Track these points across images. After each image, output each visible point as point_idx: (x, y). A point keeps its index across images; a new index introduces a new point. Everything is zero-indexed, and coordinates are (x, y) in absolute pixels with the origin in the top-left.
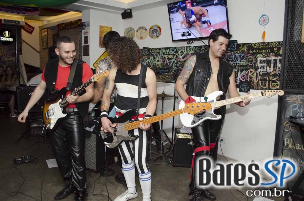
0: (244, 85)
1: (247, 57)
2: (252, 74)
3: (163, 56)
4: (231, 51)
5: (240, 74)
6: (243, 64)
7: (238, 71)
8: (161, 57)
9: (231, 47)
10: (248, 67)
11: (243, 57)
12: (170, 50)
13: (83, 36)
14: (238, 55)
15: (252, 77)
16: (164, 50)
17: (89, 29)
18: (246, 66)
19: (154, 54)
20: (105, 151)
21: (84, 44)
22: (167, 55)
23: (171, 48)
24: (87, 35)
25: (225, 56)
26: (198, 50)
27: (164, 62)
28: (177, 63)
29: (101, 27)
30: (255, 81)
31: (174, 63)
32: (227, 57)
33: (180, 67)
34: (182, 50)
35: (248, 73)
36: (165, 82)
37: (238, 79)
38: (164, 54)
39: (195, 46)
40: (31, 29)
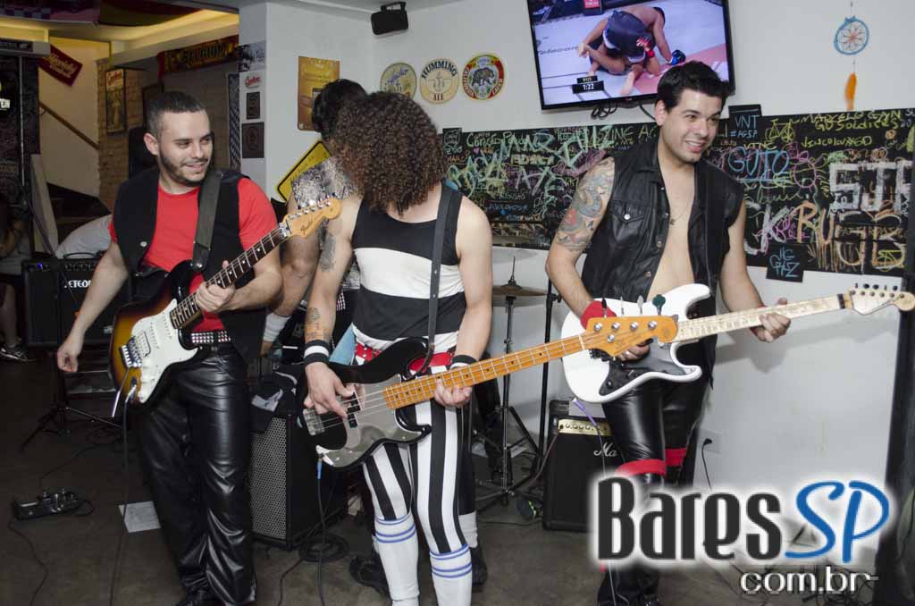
0: (783, 254)
1: (796, 161)
2: (811, 220)
3: (509, 159)
4: (741, 141)
5: (771, 218)
6: (780, 185)
7: (763, 208)
8: (503, 161)
9: (738, 129)
10: (797, 194)
11: (781, 162)
12: (536, 139)
13: (244, 92)
14: (762, 153)
15: (811, 229)
16: (514, 138)
17: (264, 67)
18: (791, 191)
19: (479, 152)
20: (319, 477)
21: (248, 118)
22: (523, 156)
23: (538, 130)
24: (255, 87)
25: (718, 157)
27: (513, 177)
28: (557, 183)
29: (302, 60)
30: (821, 241)
31: (548, 183)
32: (726, 162)
33: (567, 195)
35: (798, 216)
36: (517, 246)
37: (764, 237)
38: (515, 152)
39: (619, 126)
40: (70, 68)
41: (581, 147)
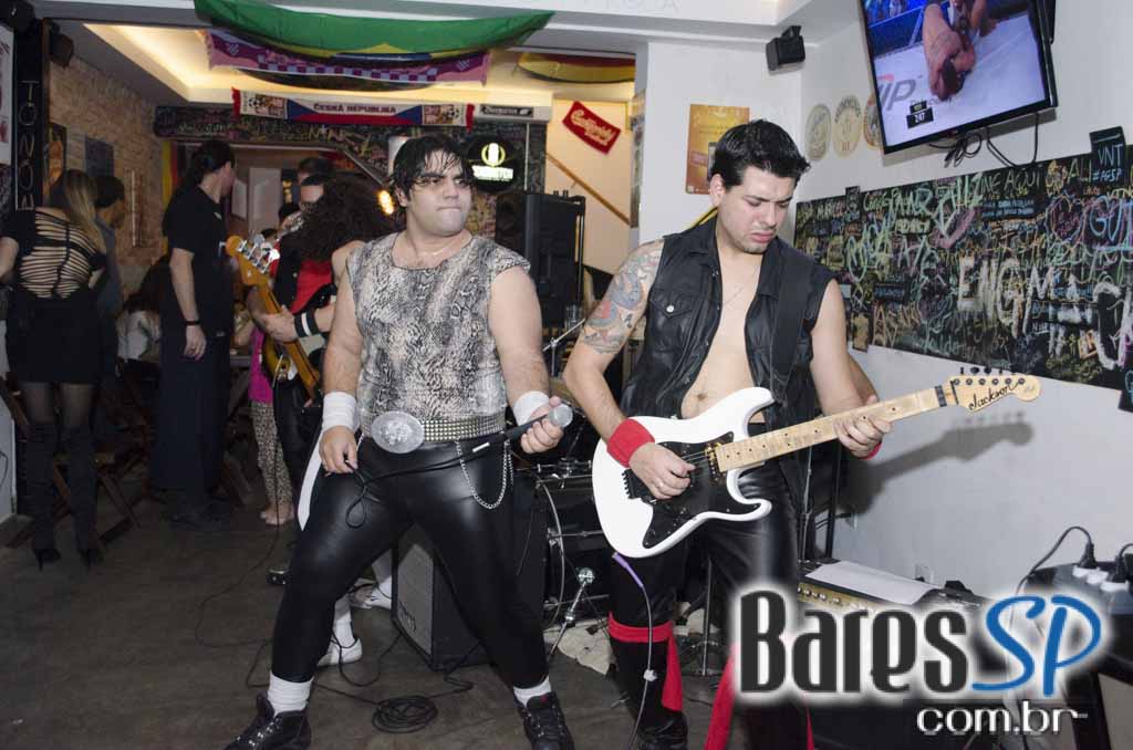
3: (895, 226)
8: (890, 230)
14: (1125, 205)
16: (900, 197)
19: (872, 218)
22: (906, 221)
23: (920, 184)
26: (995, 188)
27: (896, 251)
28: (931, 259)
32: (1089, 221)
34: (948, 192)
37: (1122, 341)
38: (899, 216)
39: (988, 174)
40: (608, 135)
41: (954, 205)
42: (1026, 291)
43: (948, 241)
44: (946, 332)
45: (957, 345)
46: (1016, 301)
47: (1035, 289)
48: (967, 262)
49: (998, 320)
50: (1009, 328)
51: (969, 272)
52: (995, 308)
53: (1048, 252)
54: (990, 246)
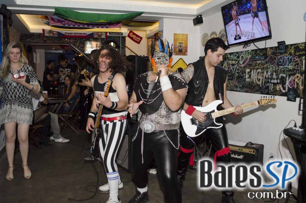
0: (291, 92)
1: (294, 60)
2: (298, 80)
4: (281, 54)
5: (288, 80)
6: (290, 68)
7: (286, 76)
9: (280, 50)
10: (295, 71)
11: (291, 60)
12: (234, 56)
14: (286, 57)
15: (298, 83)
16: (229, 55)
18: (293, 70)
22: (231, 61)
23: (234, 53)
26: (254, 54)
27: (229, 68)
28: (238, 69)
30: (301, 87)
31: (236, 70)
32: (277, 61)
33: (240, 74)
34: (242, 54)
35: (295, 79)
36: (230, 90)
37: (287, 86)
38: (229, 60)
39: (252, 50)
40: (139, 39)
41: (244, 57)
42: (263, 76)
43: (243, 66)
44: (243, 86)
45: (246, 89)
46: (261, 79)
47: (265, 76)
48: (248, 70)
49: (256, 83)
50: (259, 85)
51: (249, 73)
52: (256, 80)
53: (268, 68)
54: (254, 67)
